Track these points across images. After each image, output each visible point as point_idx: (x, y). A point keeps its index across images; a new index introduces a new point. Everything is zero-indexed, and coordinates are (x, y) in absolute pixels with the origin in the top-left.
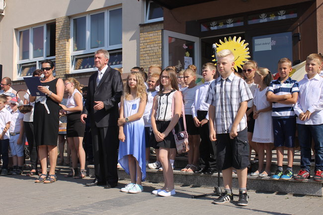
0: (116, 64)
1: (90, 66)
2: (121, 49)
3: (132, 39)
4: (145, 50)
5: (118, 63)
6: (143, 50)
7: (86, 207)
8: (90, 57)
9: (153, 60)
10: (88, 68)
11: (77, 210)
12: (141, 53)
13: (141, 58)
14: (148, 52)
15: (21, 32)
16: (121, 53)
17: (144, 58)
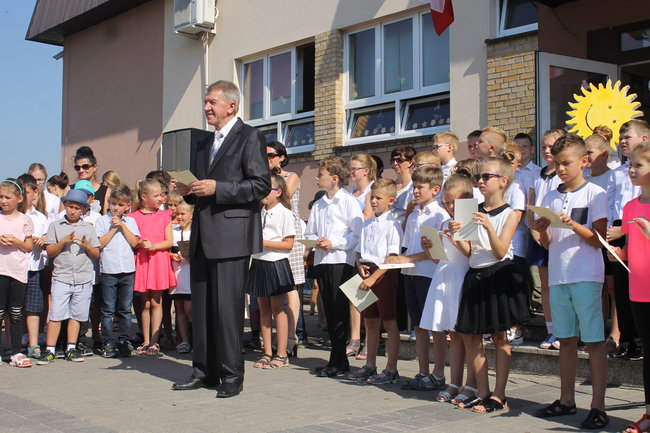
0: (437, 124)
1: (384, 130)
2: (448, 92)
3: (468, 73)
4: (498, 93)
5: (441, 121)
6: (493, 94)
7: (381, 419)
8: (383, 111)
9: (515, 114)
10: (379, 133)
11: (364, 424)
12: (490, 100)
13: (491, 111)
14: (506, 97)
15: (247, 66)
16: (447, 101)
17: (497, 111)
